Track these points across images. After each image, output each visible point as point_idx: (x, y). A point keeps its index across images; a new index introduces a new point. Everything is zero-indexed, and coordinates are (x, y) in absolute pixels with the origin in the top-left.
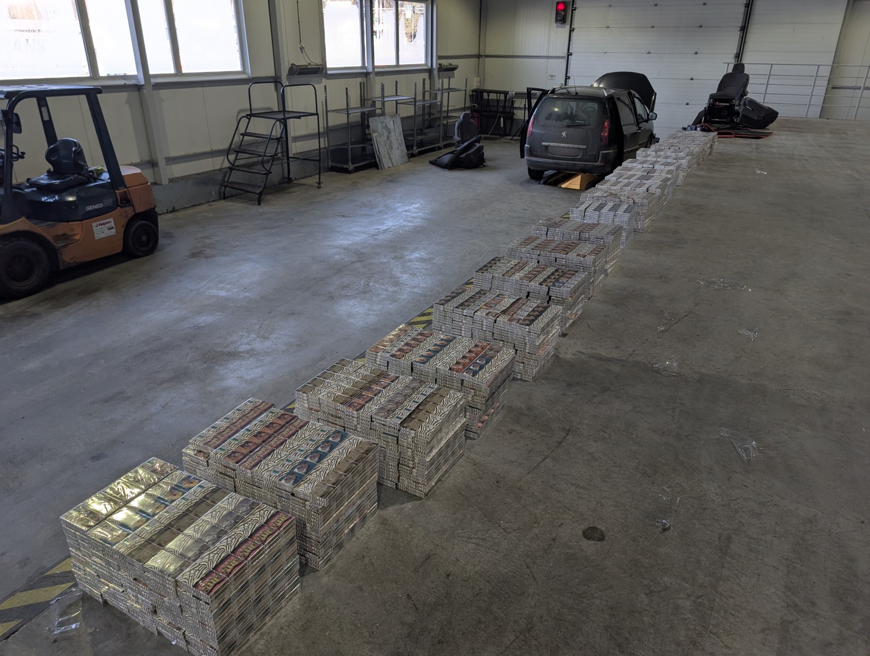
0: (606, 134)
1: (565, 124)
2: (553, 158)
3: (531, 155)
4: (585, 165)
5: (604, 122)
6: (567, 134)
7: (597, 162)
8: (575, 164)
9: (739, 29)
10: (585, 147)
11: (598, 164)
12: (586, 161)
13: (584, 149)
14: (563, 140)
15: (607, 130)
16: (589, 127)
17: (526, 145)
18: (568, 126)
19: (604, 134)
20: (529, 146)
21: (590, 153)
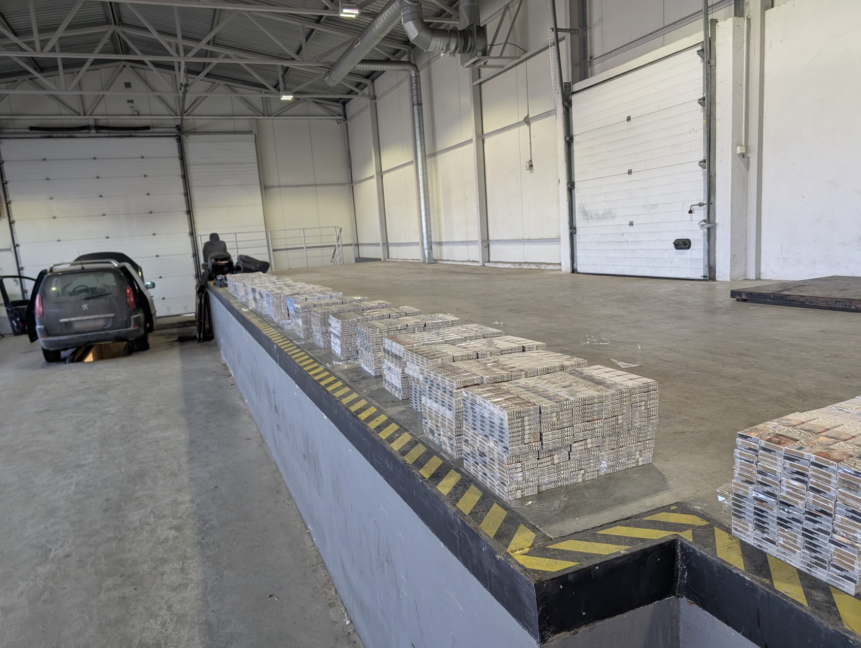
0: (132, 300)
1: (83, 297)
2: (77, 333)
3: (48, 335)
4: (119, 332)
5: (126, 289)
6: (89, 307)
7: (129, 327)
8: (107, 333)
9: (185, 213)
10: (113, 315)
11: (132, 328)
12: (117, 329)
13: (112, 318)
14: (85, 313)
15: (132, 296)
16: (111, 296)
17: (38, 327)
18: (88, 299)
19: (130, 299)
20: (42, 327)
21: (120, 320)
